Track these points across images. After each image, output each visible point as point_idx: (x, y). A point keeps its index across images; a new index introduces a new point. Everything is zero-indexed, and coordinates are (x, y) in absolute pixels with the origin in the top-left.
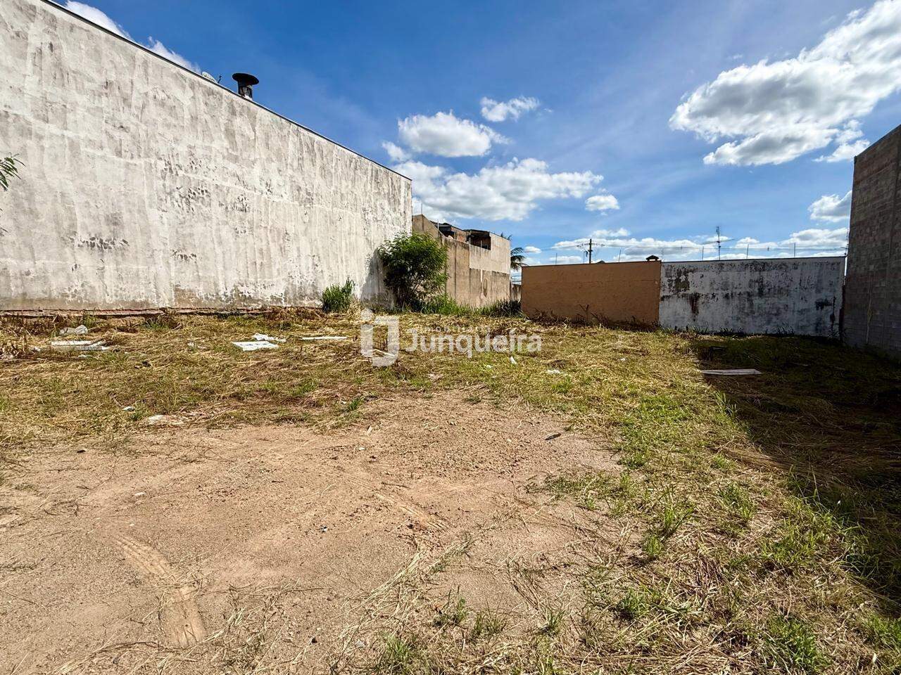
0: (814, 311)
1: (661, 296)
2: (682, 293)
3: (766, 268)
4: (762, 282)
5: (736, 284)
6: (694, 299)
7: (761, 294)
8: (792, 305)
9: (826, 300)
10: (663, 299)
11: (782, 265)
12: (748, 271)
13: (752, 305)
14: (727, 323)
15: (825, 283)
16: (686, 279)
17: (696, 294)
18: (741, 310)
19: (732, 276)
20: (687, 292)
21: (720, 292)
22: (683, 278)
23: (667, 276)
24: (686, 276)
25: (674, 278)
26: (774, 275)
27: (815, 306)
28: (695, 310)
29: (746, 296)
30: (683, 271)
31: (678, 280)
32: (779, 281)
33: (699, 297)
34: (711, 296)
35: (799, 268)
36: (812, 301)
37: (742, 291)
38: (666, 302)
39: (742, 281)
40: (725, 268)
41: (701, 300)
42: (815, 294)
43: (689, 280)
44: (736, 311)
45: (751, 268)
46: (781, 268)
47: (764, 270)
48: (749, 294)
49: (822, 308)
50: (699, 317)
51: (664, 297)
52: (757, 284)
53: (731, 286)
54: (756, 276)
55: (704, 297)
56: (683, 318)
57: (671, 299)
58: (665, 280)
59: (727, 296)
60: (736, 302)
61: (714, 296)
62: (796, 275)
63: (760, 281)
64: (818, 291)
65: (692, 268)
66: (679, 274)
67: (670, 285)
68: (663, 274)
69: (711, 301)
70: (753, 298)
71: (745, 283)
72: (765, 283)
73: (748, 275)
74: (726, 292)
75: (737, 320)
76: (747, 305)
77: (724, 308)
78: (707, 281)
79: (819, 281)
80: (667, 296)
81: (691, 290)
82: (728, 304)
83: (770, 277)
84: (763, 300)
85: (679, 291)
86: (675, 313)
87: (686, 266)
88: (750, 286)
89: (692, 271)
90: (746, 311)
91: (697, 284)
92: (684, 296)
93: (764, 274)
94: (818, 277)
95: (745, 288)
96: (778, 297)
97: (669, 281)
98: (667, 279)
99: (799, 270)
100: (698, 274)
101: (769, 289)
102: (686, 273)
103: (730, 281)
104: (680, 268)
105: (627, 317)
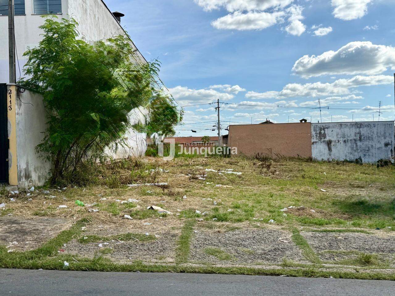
0: (384, 148)
1: (312, 141)
2: (323, 140)
3: (362, 126)
4: (360, 134)
5: (349, 135)
6: (329, 143)
7: (360, 140)
8: (375, 145)
9: (388, 142)
10: (313, 143)
11: (369, 125)
12: (354, 127)
13: (357, 146)
14: (346, 156)
15: (387, 134)
16: (324, 132)
17: (330, 141)
18: (352, 148)
19: (346, 130)
20: (325, 139)
21: (341, 139)
22: (323, 132)
23: (314, 131)
24: (324, 131)
25: (318, 132)
26: (365, 130)
27: (384, 146)
28: (330, 149)
29: (354, 141)
30: (322, 128)
31: (320, 133)
32: (368, 133)
33: (331, 142)
34: (337, 141)
35: (376, 126)
36: (383, 143)
37: (352, 138)
38: (315, 145)
39: (351, 133)
40: (343, 127)
41: (333, 144)
42: (383, 139)
43: (326, 133)
44: (350, 149)
45: (355, 127)
46: (369, 126)
47: (361, 128)
48: (355, 140)
49: (387, 146)
50: (332, 153)
51: (314, 142)
52: (358, 135)
53: (346, 136)
54: (358, 130)
55: (334, 142)
56: (324, 154)
57: (317, 143)
58: (313, 133)
59: (345, 141)
60: (349, 144)
61: (339, 141)
62: (375, 130)
63: (360, 133)
64: (385, 138)
65: (327, 127)
66: (321, 129)
67: (316, 136)
68: (312, 130)
69: (337, 144)
70: (357, 142)
71: (353, 135)
72: (362, 134)
73: (354, 130)
74: (344, 139)
75: (351, 154)
76: (355, 146)
77: (344, 148)
78: (335, 133)
79: (385, 133)
80: (315, 142)
81: (327, 139)
82: (346, 145)
83: (364, 131)
84: (362, 143)
85: (321, 139)
86: (320, 152)
87: (324, 125)
88: (355, 136)
89: (327, 128)
90: (354, 149)
91: (330, 135)
92: (324, 141)
93: (361, 129)
94: (384, 131)
95: (353, 137)
96: (368, 141)
97: (316, 133)
98: (314, 132)
99: (376, 128)
100: (330, 130)
101: (364, 137)
102: (324, 129)
103: (346, 133)
104: (321, 126)
105: (294, 154)
